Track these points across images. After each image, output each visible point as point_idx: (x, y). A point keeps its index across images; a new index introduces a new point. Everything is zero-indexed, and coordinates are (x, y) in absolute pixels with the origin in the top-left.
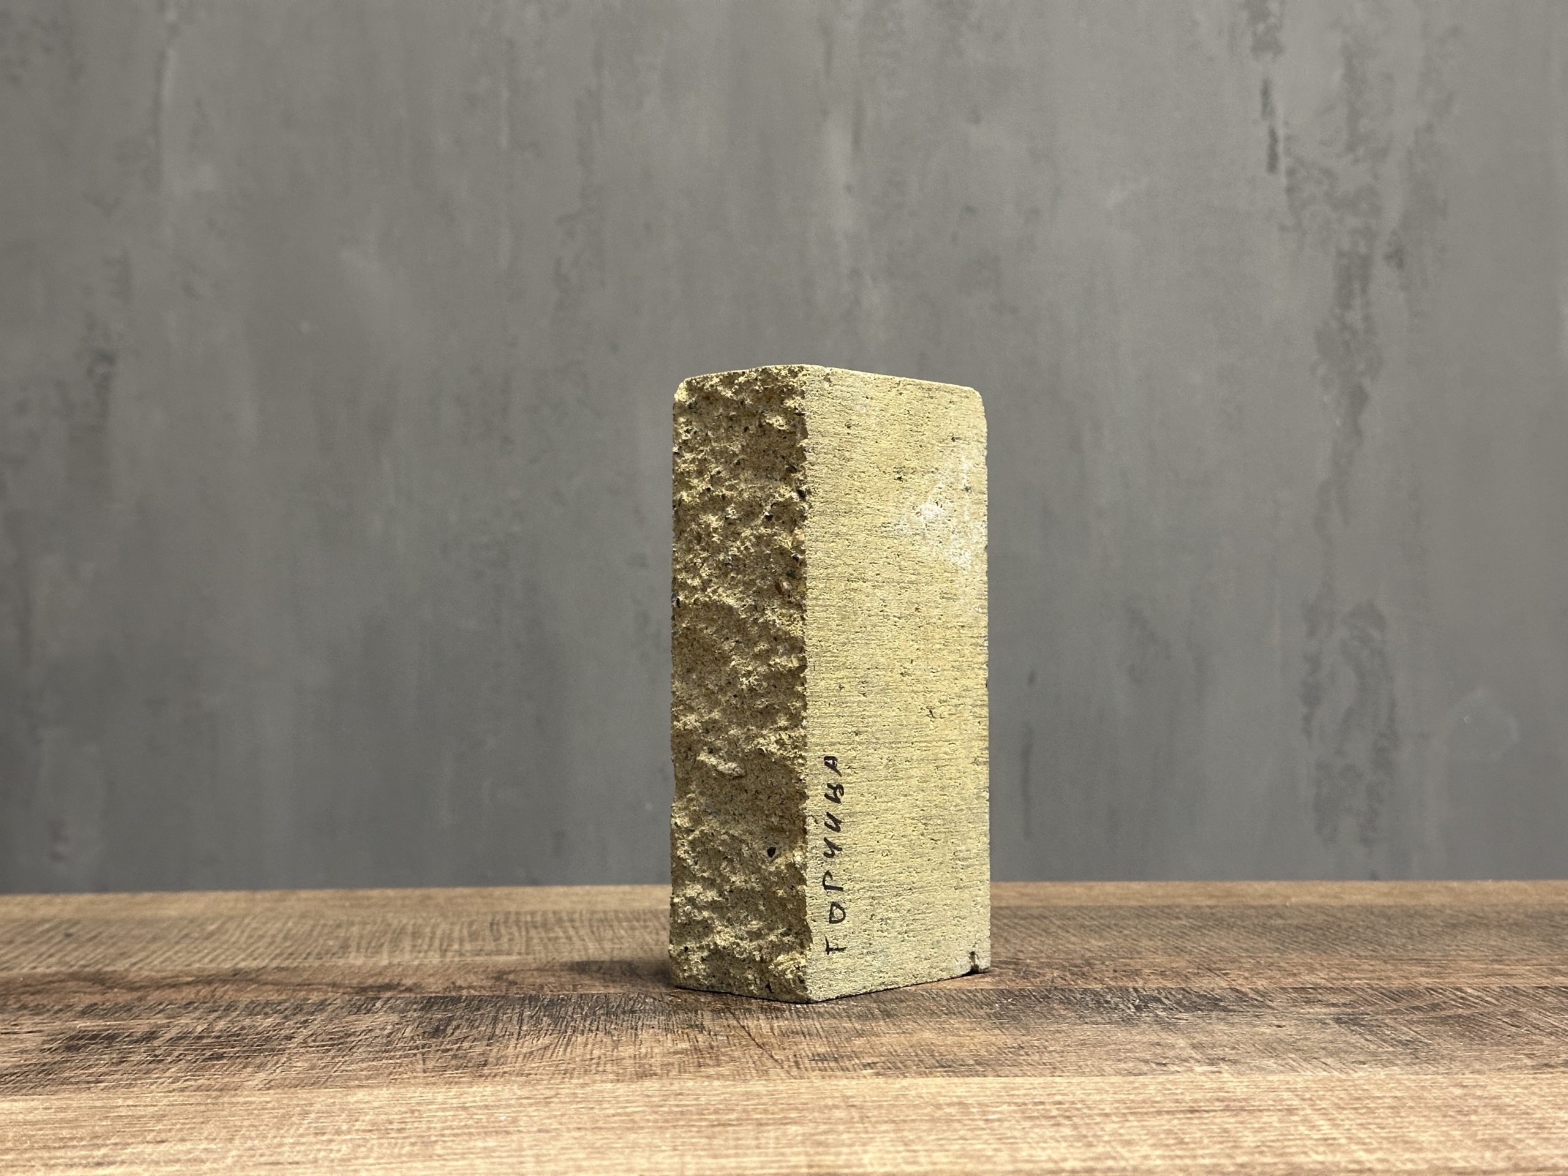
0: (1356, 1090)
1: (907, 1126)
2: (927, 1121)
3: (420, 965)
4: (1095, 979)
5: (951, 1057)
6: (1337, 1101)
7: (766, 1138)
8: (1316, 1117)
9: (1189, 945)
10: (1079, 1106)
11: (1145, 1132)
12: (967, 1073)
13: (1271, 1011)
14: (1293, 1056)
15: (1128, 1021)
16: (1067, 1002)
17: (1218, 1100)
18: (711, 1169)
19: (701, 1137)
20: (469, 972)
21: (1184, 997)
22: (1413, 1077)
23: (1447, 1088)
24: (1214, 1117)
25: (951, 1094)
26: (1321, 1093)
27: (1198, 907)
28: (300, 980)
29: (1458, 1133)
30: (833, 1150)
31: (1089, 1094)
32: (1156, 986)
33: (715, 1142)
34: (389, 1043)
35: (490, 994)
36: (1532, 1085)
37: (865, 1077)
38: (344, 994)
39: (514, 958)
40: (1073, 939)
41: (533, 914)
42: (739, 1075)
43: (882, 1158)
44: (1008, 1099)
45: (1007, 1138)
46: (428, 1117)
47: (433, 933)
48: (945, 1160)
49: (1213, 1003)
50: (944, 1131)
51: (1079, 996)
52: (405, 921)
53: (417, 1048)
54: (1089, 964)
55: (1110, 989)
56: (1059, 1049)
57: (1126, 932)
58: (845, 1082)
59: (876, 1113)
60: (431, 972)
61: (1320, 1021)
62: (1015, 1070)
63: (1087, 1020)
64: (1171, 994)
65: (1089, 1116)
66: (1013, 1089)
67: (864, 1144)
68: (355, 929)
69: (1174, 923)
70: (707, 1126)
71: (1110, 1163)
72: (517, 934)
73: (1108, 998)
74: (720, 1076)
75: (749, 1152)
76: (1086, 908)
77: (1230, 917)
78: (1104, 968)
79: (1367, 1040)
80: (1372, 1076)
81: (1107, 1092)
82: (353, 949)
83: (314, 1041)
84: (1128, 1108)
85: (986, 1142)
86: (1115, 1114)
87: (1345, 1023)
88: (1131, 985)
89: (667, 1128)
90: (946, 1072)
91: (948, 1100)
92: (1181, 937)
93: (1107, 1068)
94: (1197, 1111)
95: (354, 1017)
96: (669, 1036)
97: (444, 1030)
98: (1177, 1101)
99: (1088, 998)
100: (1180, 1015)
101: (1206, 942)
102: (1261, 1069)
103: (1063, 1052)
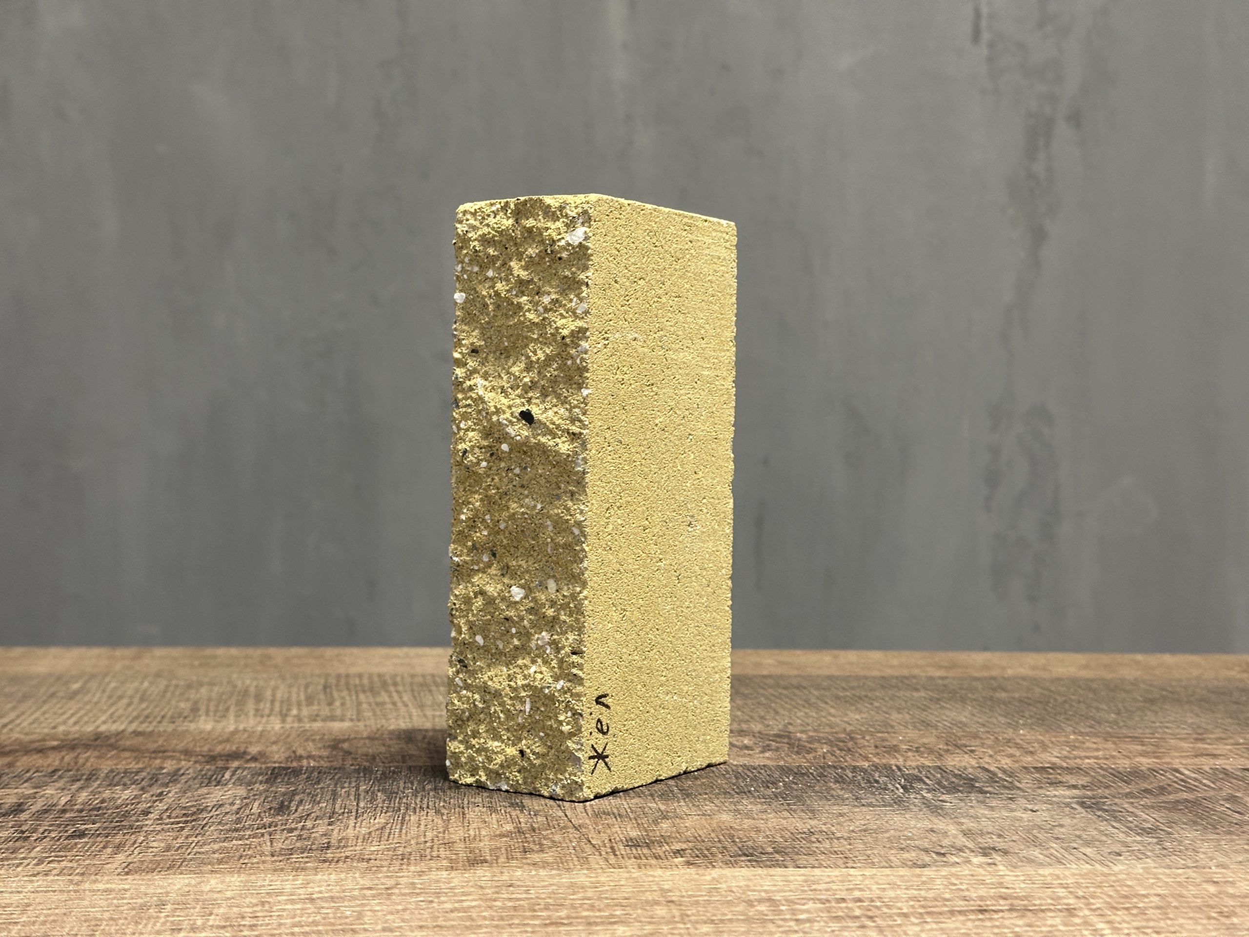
4: (861, 755)
9: (932, 719)
10: (878, 904)
12: (768, 863)
13: (1021, 793)
15: (900, 803)
16: (841, 781)
17: (1001, 897)
20: (307, 740)
21: (942, 776)
22: (1166, 871)
24: (1003, 918)
26: (1091, 890)
27: (932, 678)
28: (155, 746)
31: (885, 890)
32: (915, 764)
35: (329, 764)
37: (677, 866)
38: (195, 763)
40: (832, 711)
42: (562, 863)
44: (811, 895)
47: (274, 695)
49: (969, 784)
50: (761, 933)
51: (850, 774)
52: (248, 682)
53: (264, 826)
54: (852, 739)
55: (876, 767)
56: (845, 835)
57: (876, 704)
58: (660, 871)
59: (694, 910)
61: (1067, 805)
62: (812, 860)
63: (863, 802)
64: (929, 772)
66: (814, 882)
68: (204, 691)
72: (347, 698)
73: (877, 777)
77: (961, 689)
78: (866, 743)
79: (1115, 828)
80: (1130, 870)
81: (899, 887)
82: (202, 712)
83: (170, 817)
84: (923, 907)
86: (913, 914)
87: (1090, 807)
88: (893, 761)
91: (758, 896)
92: (924, 710)
93: (893, 859)
94: (986, 911)
95: (204, 790)
97: (289, 807)
98: (965, 899)
99: (859, 777)
100: (944, 797)
101: (947, 716)
102: (1030, 861)
103: (849, 838)
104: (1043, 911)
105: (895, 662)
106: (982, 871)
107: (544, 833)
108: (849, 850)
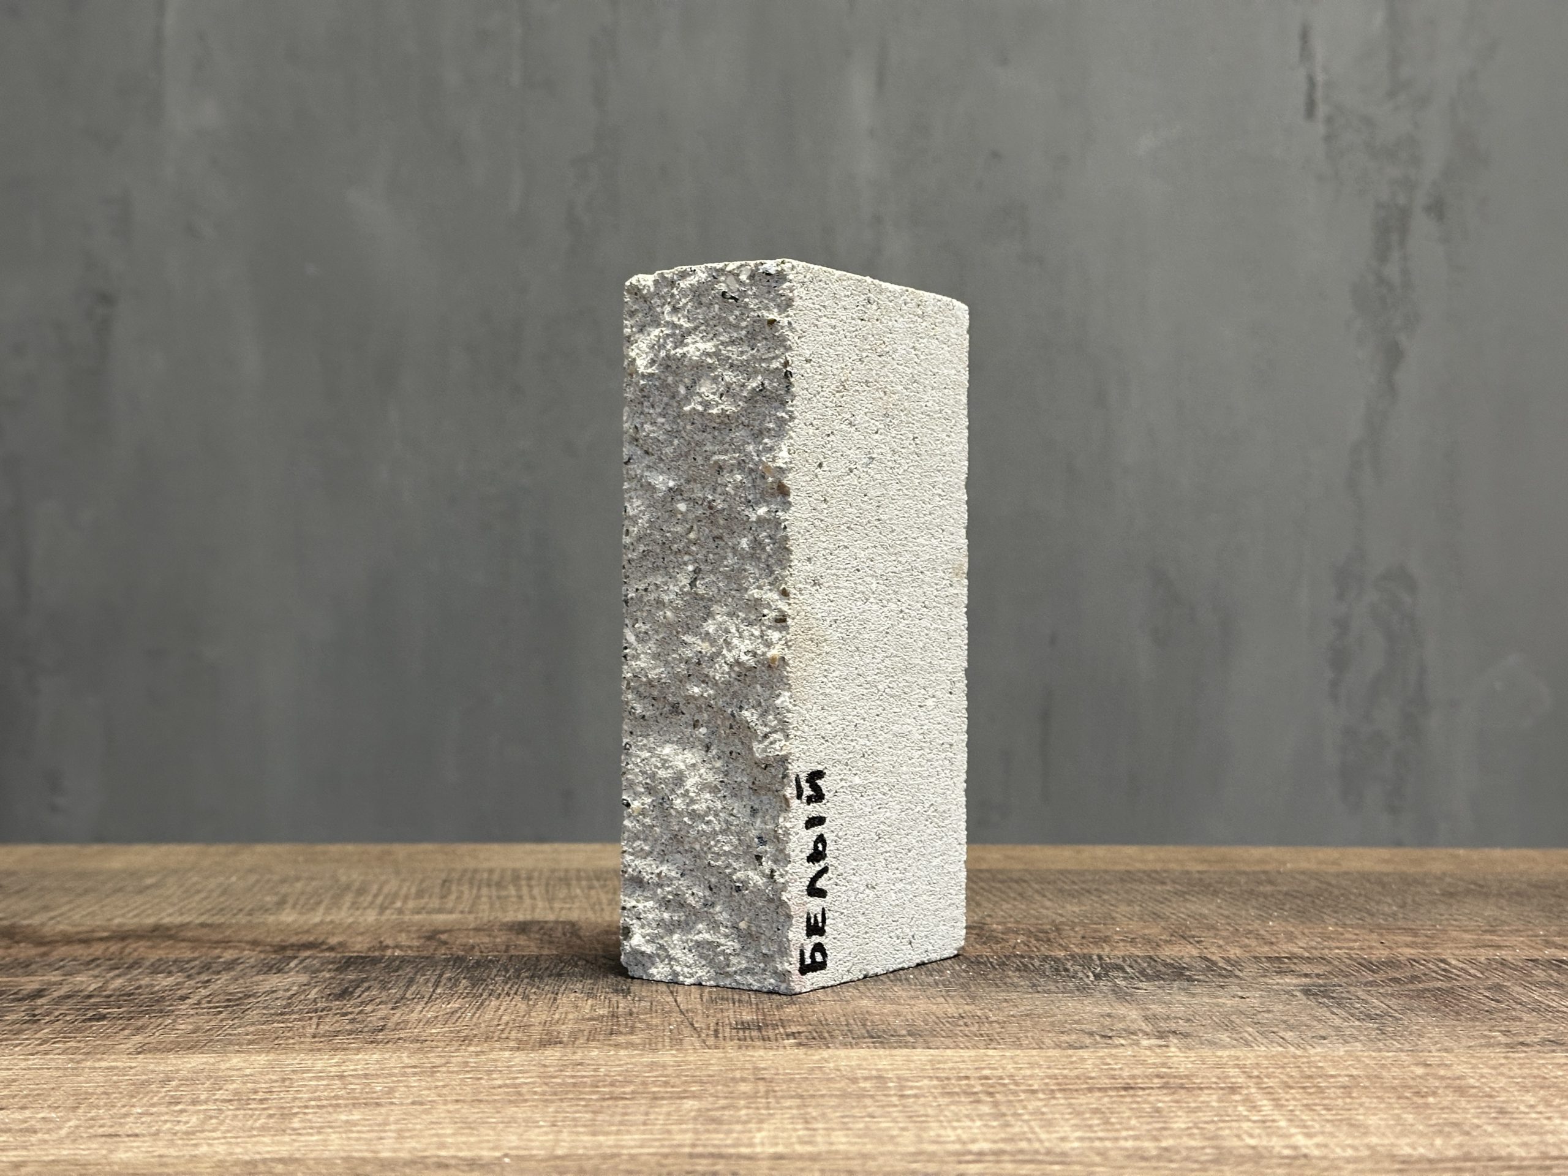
0: (1309, 1067)
1: (813, 1102)
2: (836, 1096)
3: (353, 923)
4: (1060, 945)
5: (884, 1027)
6: (1286, 1079)
7: (657, 1113)
8: (1259, 1097)
9: (1167, 911)
10: (1006, 1081)
11: (1070, 1110)
12: (895, 1046)
13: (1237, 981)
14: (1250, 1029)
15: (1084, 990)
16: (1023, 969)
17: (1158, 1076)
18: (585, 1148)
19: (586, 1112)
20: (401, 931)
21: (1149, 965)
22: (1374, 1054)
23: (1409, 1066)
24: (1149, 1095)
25: (872, 1067)
26: (1271, 1070)
27: (1188, 872)
28: (220, 936)
29: (1411, 1116)
30: (726, 1127)
31: (1021, 1068)
32: (1122, 953)
33: (600, 1117)
34: (289, 1005)
35: (417, 954)
36: (1502, 1065)
37: (785, 1047)
38: (261, 952)
39: (454, 916)
41: (491, 871)
43: (775, 1137)
44: (931, 1073)
45: (918, 1116)
46: (299, 1086)
47: (380, 889)
48: (844, 1140)
49: (1178, 972)
50: (853, 1107)
51: (1037, 963)
52: (355, 876)
53: (316, 1011)
54: (1058, 930)
55: (1073, 957)
56: (1001, 1019)
57: (1106, 897)
58: (761, 1052)
59: (784, 1087)
60: (362, 930)
61: (1287, 992)
62: (949, 1042)
63: (1039, 989)
64: (1136, 961)
65: (1015, 1093)
66: (939, 1062)
67: (761, 1121)
68: (299, 885)
69: (1159, 888)
70: (597, 1100)
71: (1023, 1145)
72: (466, 892)
73: (1069, 965)
74: (632, 1045)
75: (633, 1129)
76: (1069, 872)
77: (1217, 882)
78: (1072, 934)
79: (1333, 1013)
80: (1330, 1052)
81: (1040, 1066)
82: (289, 905)
83: (209, 1002)
84: (1059, 1084)
85: (894, 1121)
86: (1043, 1091)
87: (1314, 994)
88: (1096, 951)
89: (552, 1101)
90: (873, 1043)
91: (866, 1073)
93: (1047, 1041)
94: (1132, 1088)
95: (261, 978)
96: (590, 1002)
97: (352, 993)
98: (1113, 1077)
99: (1047, 966)
100: (1140, 985)
101: (1187, 909)
102: (1211, 1043)
103: (1005, 1022)
104: (1201, 1089)
105: (1151, 856)
106: (1148, 1053)
107: (642, 1017)
108: (998, 1033)
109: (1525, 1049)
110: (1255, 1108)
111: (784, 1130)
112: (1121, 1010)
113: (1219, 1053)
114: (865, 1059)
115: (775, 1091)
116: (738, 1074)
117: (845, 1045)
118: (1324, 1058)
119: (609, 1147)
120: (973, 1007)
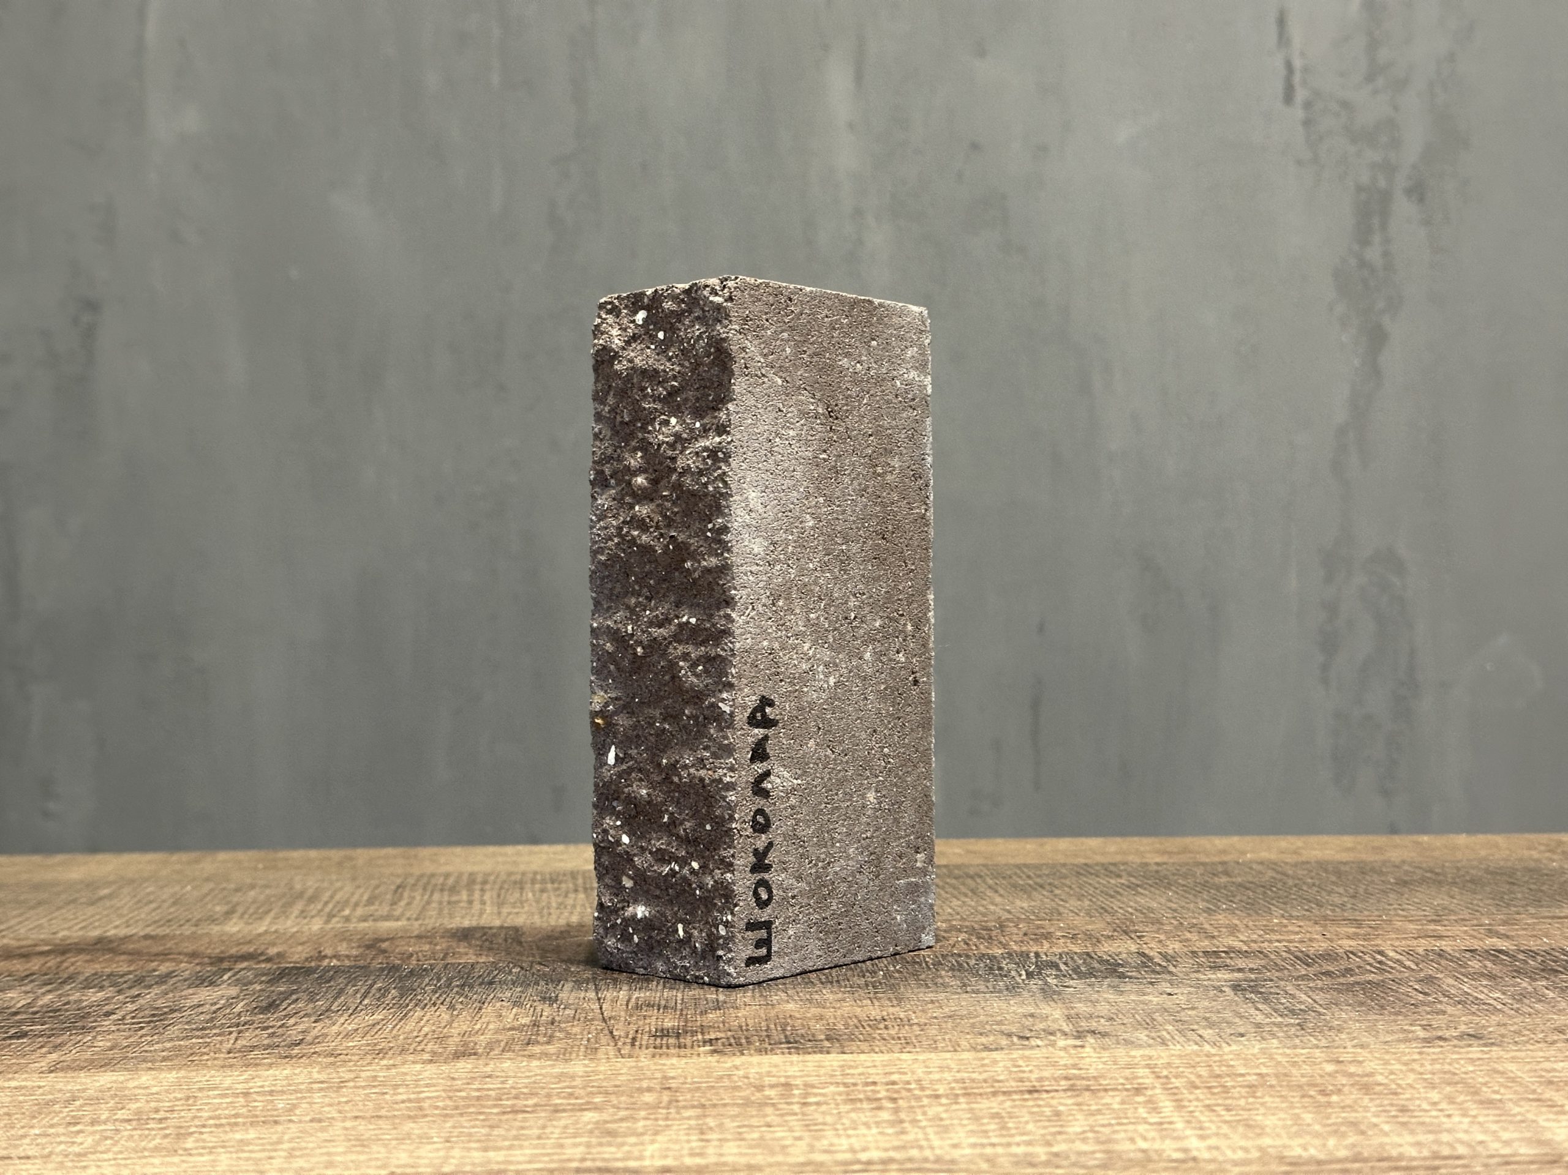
0: (1219, 1066)
1: (714, 1112)
2: (738, 1105)
3: (297, 932)
4: (1000, 943)
5: (803, 1031)
6: (1193, 1078)
7: (555, 1127)
8: (1163, 1097)
9: (1117, 906)
10: (913, 1086)
11: (969, 1116)
13: (1169, 977)
14: (1170, 1028)
15: (1013, 989)
17: (1067, 1078)
18: (473, 1164)
19: (483, 1127)
21: (1084, 962)
22: (1288, 1051)
23: (1320, 1063)
24: (1052, 1098)
26: (1181, 1069)
28: (161, 949)
29: (1310, 1115)
30: (619, 1140)
31: (930, 1073)
32: (1060, 951)
33: (496, 1132)
34: (211, 1020)
36: (1414, 1060)
37: (699, 1055)
39: (399, 924)
41: (448, 875)
43: (668, 1149)
44: (839, 1079)
45: (816, 1125)
46: (202, 1104)
47: (332, 897)
48: (735, 1151)
49: (1112, 970)
50: (752, 1116)
51: (972, 962)
52: (310, 883)
55: (1010, 955)
56: (923, 1021)
57: (1057, 892)
58: (674, 1061)
59: (689, 1096)
60: (304, 940)
62: (864, 1046)
63: (969, 989)
64: (1072, 958)
65: (918, 1098)
66: (850, 1067)
67: (656, 1133)
68: (252, 894)
70: (497, 1114)
71: (914, 1153)
73: (1004, 964)
74: (546, 1055)
75: (526, 1143)
76: (1027, 866)
79: (1257, 1009)
81: (950, 1069)
82: (237, 915)
84: (965, 1088)
85: (791, 1130)
86: (947, 1096)
87: (1242, 990)
88: (1035, 948)
89: (452, 1116)
90: (789, 1048)
91: (774, 1080)
93: (964, 1043)
94: (1037, 1091)
95: (191, 991)
96: (514, 1010)
98: (1021, 1080)
99: (982, 966)
100: (1070, 983)
101: (1137, 902)
102: (1128, 1043)
103: (926, 1024)
104: (1106, 1090)
105: (1112, 848)
106: (1062, 1054)
107: (563, 1025)
108: (916, 1036)
109: (1441, 1043)
110: (1156, 1110)
111: (677, 1142)
112: (1046, 1009)
113: (1133, 1053)
114: (776, 1066)
115: (677, 1101)
116: (645, 1084)
117: (759, 1051)
118: (1238, 1055)
119: (498, 1163)
120: (898, 1009)
